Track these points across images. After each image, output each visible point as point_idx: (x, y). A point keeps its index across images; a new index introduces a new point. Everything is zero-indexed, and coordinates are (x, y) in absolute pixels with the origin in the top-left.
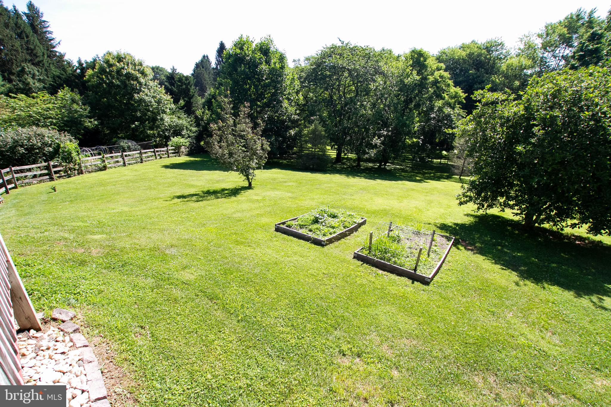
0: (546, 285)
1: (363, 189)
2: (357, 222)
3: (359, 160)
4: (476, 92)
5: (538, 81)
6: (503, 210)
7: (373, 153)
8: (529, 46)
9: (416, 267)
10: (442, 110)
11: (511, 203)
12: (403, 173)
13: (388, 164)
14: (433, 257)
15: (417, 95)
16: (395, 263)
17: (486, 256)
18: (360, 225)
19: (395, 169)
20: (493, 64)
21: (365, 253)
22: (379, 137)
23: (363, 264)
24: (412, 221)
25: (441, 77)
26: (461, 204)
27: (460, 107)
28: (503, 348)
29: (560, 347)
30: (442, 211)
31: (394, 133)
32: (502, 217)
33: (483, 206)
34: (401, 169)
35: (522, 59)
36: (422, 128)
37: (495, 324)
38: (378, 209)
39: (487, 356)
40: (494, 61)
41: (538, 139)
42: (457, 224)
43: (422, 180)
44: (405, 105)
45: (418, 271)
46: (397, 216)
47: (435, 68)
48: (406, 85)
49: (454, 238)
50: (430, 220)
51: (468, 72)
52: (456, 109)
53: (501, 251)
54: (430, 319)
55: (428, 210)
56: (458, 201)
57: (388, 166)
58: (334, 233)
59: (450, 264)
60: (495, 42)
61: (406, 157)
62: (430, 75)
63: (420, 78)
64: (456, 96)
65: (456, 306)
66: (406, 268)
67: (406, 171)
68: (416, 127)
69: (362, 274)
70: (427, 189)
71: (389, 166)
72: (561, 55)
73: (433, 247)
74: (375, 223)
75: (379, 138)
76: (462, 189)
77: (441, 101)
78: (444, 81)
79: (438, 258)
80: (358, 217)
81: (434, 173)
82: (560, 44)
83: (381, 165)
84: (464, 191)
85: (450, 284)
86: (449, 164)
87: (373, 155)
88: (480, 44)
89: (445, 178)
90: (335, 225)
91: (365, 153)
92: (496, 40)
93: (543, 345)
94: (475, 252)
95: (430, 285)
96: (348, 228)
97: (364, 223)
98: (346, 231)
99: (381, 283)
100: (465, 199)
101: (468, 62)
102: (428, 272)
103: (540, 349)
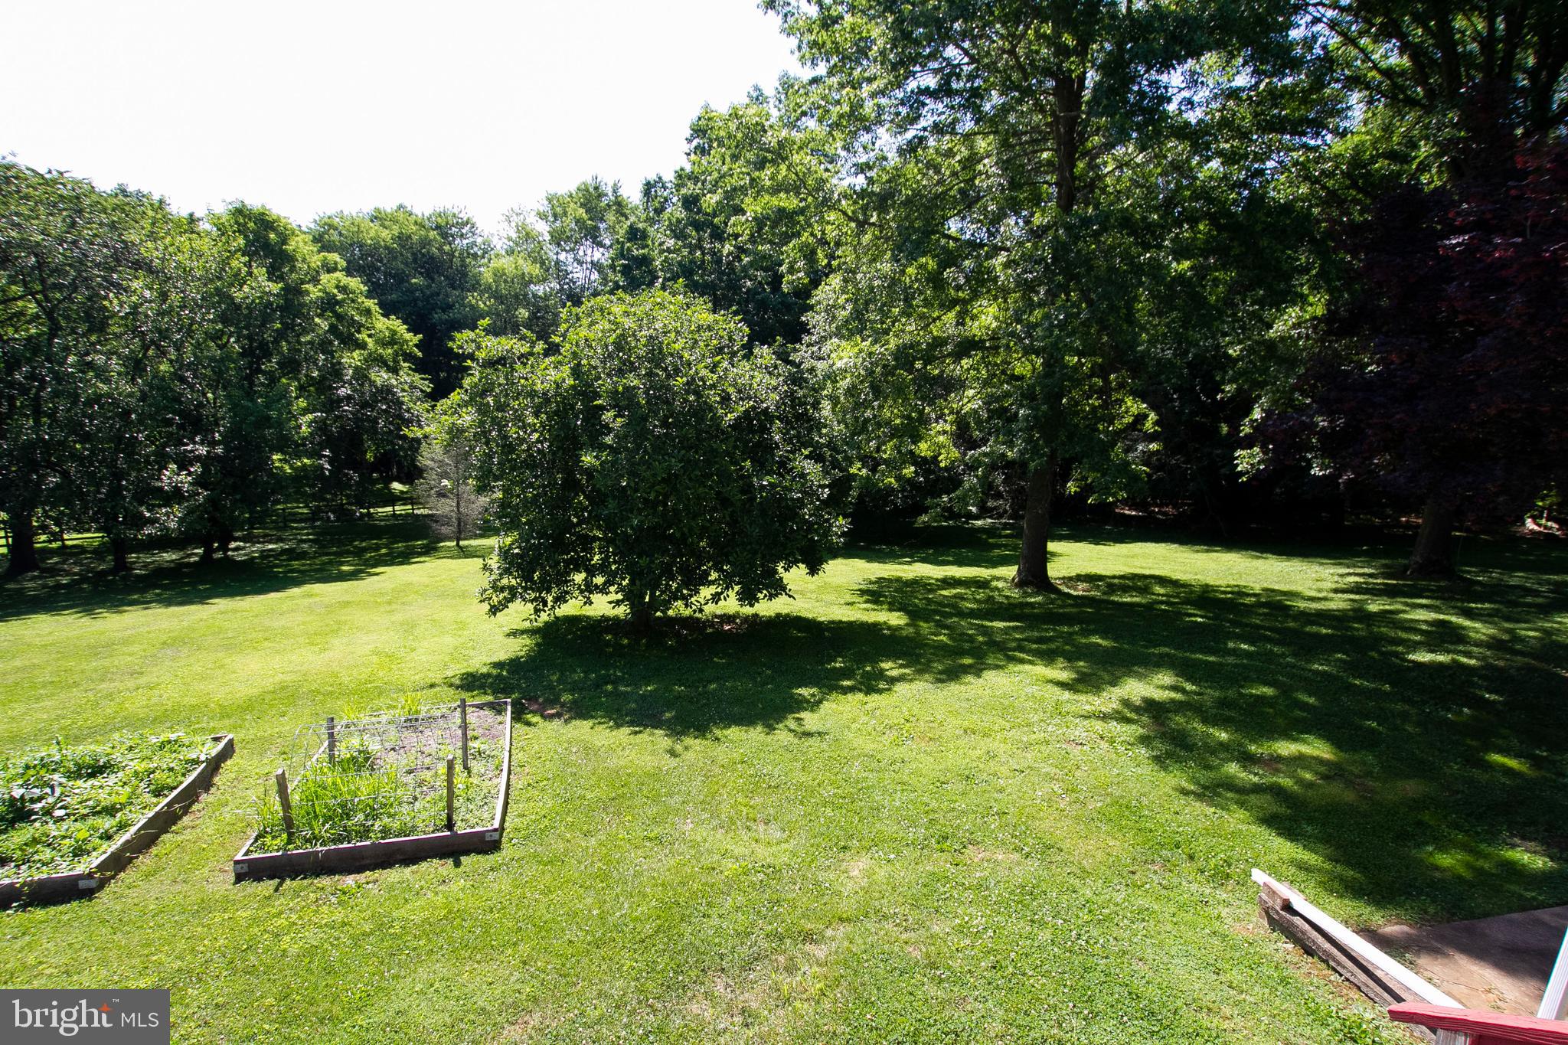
0: (718, 732)
1: (175, 643)
2: (203, 758)
3: (118, 547)
4: (457, 335)
5: (577, 315)
6: (589, 602)
7: (171, 518)
8: (527, 234)
9: (450, 818)
10: (366, 377)
11: (599, 580)
12: (296, 564)
13: (233, 545)
14: (482, 771)
15: (280, 335)
16: (386, 832)
17: (592, 717)
18: (215, 765)
19: (265, 555)
20: (462, 266)
21: (275, 847)
22: (184, 464)
23: (280, 884)
24: (380, 694)
25: (344, 289)
26: (494, 610)
27: (410, 368)
28: (709, 905)
29: (787, 841)
30: (449, 640)
31: (233, 449)
32: (585, 616)
33: (545, 604)
34: (284, 551)
35: (521, 262)
36: (321, 427)
37: (672, 863)
38: (255, 691)
39: (691, 943)
40: (463, 261)
41: (616, 436)
42: (499, 665)
43: (362, 571)
44: (251, 364)
45: (459, 823)
46: (331, 693)
47: (319, 263)
48: (238, 307)
49: (509, 700)
50: (431, 674)
51: (408, 281)
52: (401, 373)
53: (616, 694)
54: (543, 933)
55: (413, 650)
56: (486, 607)
57: (237, 549)
58: (122, 827)
59: (527, 771)
60: (454, 215)
61: (290, 514)
62: (308, 283)
63: (282, 289)
64: (393, 340)
65: (583, 867)
66: (424, 833)
67: (303, 555)
68: (305, 425)
69: (294, 917)
70: (386, 593)
71: (240, 550)
72: (589, 260)
73: (471, 744)
74: (270, 740)
75: (182, 467)
76: (487, 574)
77: (357, 352)
78: (353, 301)
79: (493, 767)
80: (198, 739)
81: (386, 546)
82: (582, 238)
83: (209, 551)
84: (493, 577)
85: (546, 820)
86: (417, 515)
87: (173, 525)
88: (420, 216)
89: (420, 554)
90: (114, 799)
91: (140, 522)
92: (456, 211)
93: (763, 853)
94: (566, 717)
95: (503, 846)
96: (175, 788)
97: (228, 752)
98: (169, 805)
99: (369, 913)
100: (501, 596)
101: (402, 255)
102: (486, 815)
103: (763, 866)
